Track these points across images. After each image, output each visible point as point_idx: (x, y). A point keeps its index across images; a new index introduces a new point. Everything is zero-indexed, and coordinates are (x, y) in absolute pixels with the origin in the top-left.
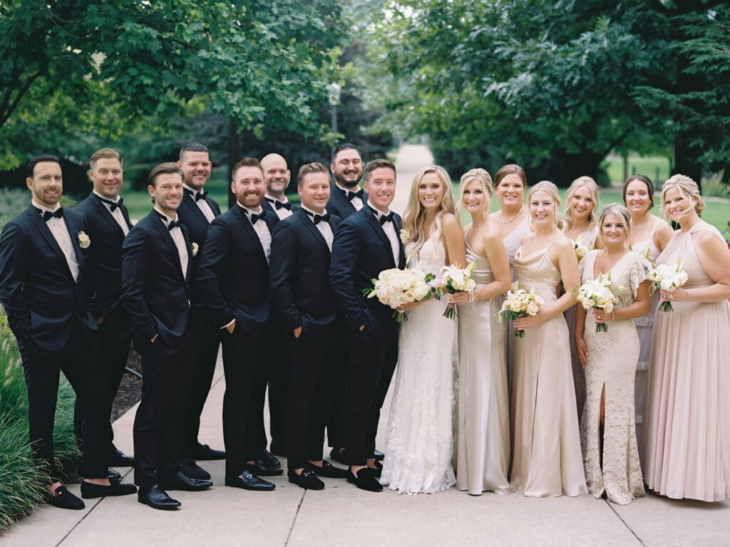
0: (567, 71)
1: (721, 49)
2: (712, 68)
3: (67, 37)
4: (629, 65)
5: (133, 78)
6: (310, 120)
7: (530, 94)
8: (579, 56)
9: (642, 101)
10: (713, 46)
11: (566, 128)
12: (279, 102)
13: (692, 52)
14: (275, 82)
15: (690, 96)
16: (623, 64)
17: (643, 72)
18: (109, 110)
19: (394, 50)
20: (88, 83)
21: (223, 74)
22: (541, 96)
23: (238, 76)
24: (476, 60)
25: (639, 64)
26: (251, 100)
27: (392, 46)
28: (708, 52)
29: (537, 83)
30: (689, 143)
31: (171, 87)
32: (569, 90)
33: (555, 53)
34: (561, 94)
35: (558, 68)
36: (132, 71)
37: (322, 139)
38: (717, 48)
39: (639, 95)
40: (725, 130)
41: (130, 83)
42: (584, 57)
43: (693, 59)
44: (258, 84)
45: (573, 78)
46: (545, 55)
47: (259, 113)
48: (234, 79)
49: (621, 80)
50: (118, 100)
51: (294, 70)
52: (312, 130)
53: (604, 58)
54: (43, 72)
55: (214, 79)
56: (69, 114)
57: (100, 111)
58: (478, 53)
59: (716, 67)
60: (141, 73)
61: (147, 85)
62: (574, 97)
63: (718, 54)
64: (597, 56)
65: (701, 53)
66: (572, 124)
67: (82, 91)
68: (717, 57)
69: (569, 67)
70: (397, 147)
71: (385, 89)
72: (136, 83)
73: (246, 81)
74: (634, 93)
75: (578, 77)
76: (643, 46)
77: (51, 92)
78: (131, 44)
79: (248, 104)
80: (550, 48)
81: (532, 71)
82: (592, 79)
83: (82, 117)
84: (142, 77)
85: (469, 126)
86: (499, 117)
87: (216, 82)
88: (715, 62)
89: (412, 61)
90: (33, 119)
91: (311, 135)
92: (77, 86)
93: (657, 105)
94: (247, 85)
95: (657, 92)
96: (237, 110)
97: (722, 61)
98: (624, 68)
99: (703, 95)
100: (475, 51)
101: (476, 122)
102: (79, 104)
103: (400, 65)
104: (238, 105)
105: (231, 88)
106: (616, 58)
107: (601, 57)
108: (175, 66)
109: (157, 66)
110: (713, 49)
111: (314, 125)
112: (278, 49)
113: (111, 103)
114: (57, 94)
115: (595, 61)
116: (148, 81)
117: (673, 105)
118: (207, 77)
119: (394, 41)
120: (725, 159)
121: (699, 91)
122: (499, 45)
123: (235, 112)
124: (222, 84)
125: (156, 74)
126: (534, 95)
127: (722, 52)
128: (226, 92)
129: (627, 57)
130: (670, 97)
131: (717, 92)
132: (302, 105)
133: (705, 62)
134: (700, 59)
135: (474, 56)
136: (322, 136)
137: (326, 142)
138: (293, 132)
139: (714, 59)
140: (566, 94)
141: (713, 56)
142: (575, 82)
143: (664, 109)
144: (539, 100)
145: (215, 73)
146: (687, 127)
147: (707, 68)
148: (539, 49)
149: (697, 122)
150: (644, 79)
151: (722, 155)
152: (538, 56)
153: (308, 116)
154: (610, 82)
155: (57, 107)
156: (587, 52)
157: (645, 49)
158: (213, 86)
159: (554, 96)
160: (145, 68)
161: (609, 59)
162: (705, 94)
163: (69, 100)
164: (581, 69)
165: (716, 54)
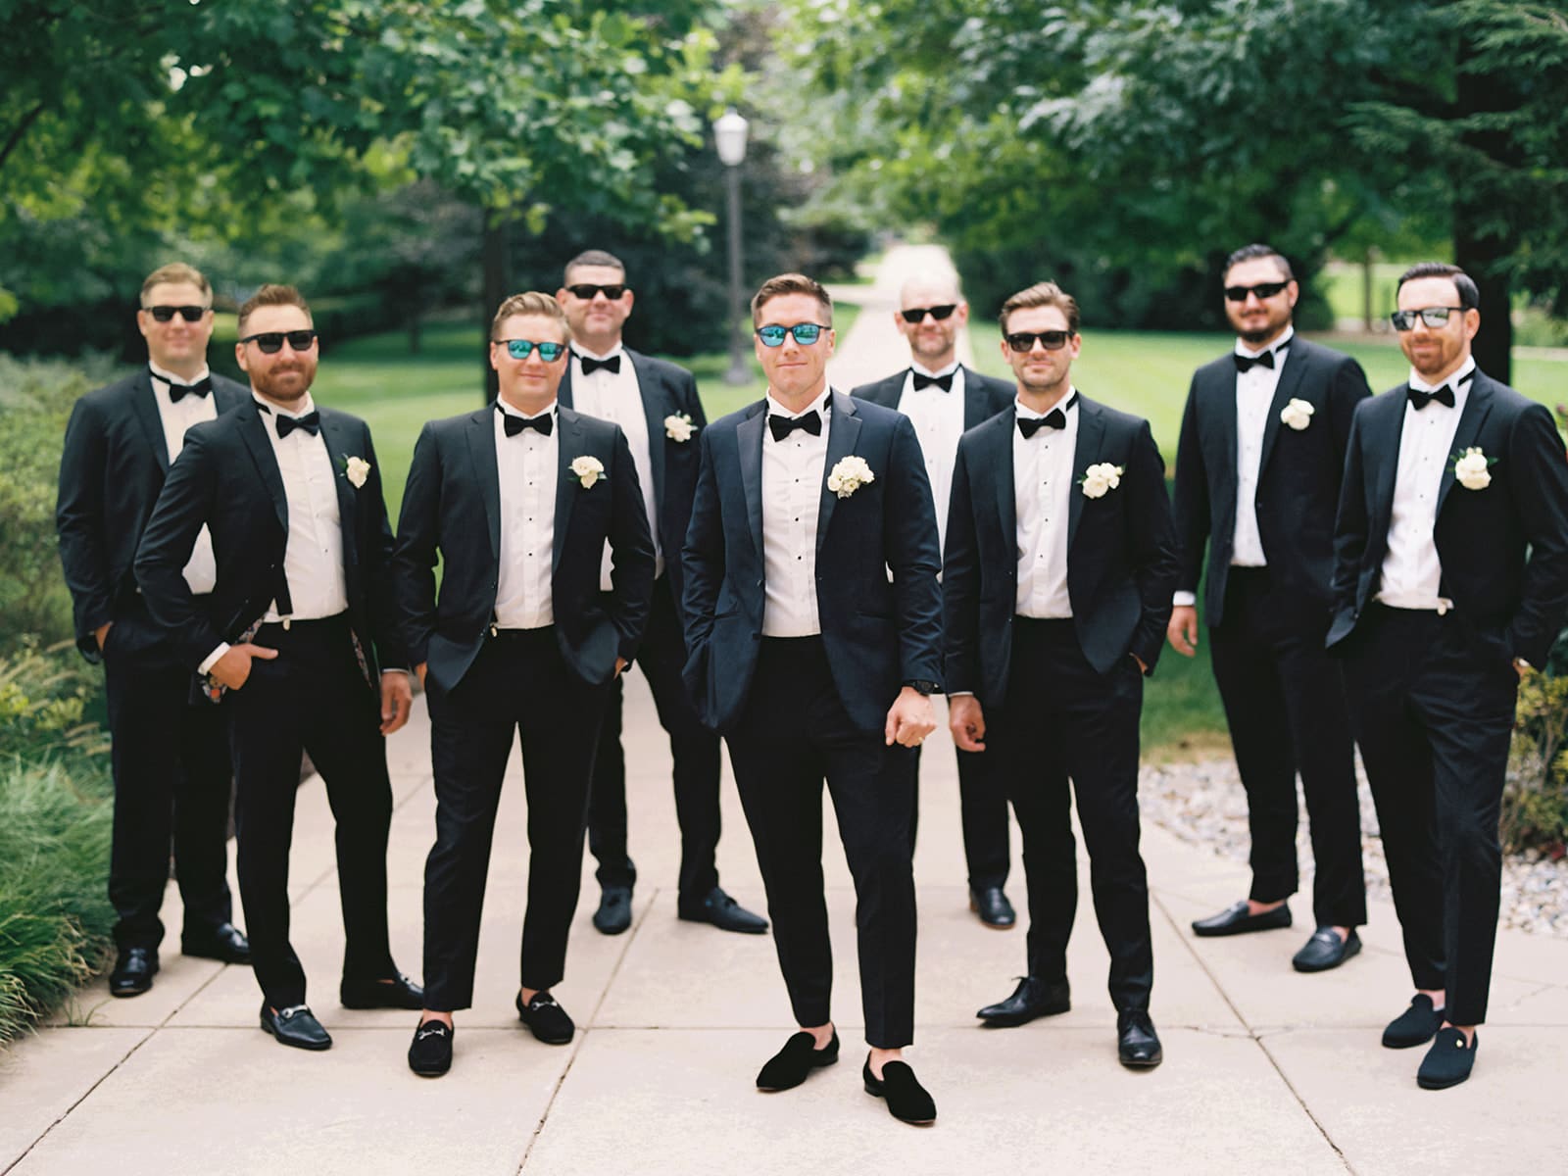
0: (1205, 73)
1: (1544, 17)
2: (1523, 59)
3: (89, 20)
4: (1342, 58)
5: (236, 105)
6: (634, 186)
7: (1120, 125)
8: (1232, 39)
9: (1369, 137)
10: (1528, 11)
11: (1224, 203)
12: (563, 146)
13: (1478, 24)
14: (553, 103)
15: (1475, 123)
16: (1328, 54)
17: (1375, 73)
18: (208, 181)
19: (827, 35)
20: (154, 123)
21: (436, 92)
22: (1147, 128)
23: (471, 94)
24: (1008, 56)
25: (1365, 54)
26: (498, 145)
27: (822, 26)
28: (1515, 24)
29: (1137, 98)
30: (1473, 229)
31: (323, 123)
32: (1208, 114)
33: (1178, 31)
34: (1191, 123)
35: (1184, 67)
36: (234, 91)
37: (665, 228)
38: (1535, 15)
39: (1364, 124)
40: (1555, 200)
41: (231, 117)
42: (1242, 40)
43: (1482, 39)
44: (515, 108)
45: (1216, 88)
46: (1156, 35)
47: (519, 172)
48: (460, 100)
49: (1326, 90)
50: (225, 159)
51: (596, 75)
52: (640, 209)
53: (1287, 43)
54: (51, 100)
55: (416, 101)
56: (120, 194)
57: (186, 183)
58: (1011, 40)
59: (1532, 56)
60: (254, 94)
61: (268, 119)
62: (1223, 130)
63: (1536, 28)
64: (1271, 36)
65: (1499, 26)
66: (1233, 194)
67: (144, 141)
68: (1534, 34)
69: (1208, 63)
70: (879, 251)
71: (827, 122)
72: (243, 116)
73: (486, 102)
74: (1350, 119)
75: (1227, 86)
76: (1375, 15)
77: (77, 145)
78: (232, 23)
79: (492, 156)
80: (1164, 20)
81: (1124, 70)
82: (1262, 88)
83: (150, 200)
84: (257, 102)
85: (1003, 203)
86: (1068, 182)
87: (421, 108)
88: (1528, 45)
89: (868, 60)
90: (46, 208)
91: (640, 219)
92: (132, 130)
93: (1402, 145)
94: (489, 112)
95: (1402, 116)
96: (466, 168)
97: (1546, 44)
98: (1329, 62)
99: (1503, 120)
100: (1005, 34)
101: (1019, 195)
102: (141, 171)
103: (843, 67)
104: (470, 157)
105: (453, 120)
106: (1314, 43)
107: (1279, 39)
108: (330, 77)
109: (291, 77)
110: (1527, 16)
111: (645, 198)
112: (558, 31)
113: (209, 167)
114: (93, 149)
115: (1266, 49)
116: (270, 109)
117: (1440, 144)
118: (403, 99)
119: (828, 16)
120: (1556, 263)
121: (1493, 110)
122: (1055, 19)
123: (463, 175)
124: (432, 113)
125: (288, 95)
126: (1129, 124)
127: (1545, 22)
128: (443, 130)
129: (1338, 38)
130: (1432, 126)
131: (1537, 113)
132: (615, 151)
133: (1508, 46)
134: (1496, 39)
135: (1004, 47)
136: (664, 220)
137: (672, 234)
138: (600, 216)
139: (1527, 38)
140: (1202, 123)
141: (1527, 32)
142: (1222, 96)
143: (1419, 155)
144: (1143, 138)
145: (418, 89)
146: (1468, 194)
147: (1512, 59)
148: (1141, 24)
149: (1492, 182)
150: (1375, 88)
151: (1549, 256)
152: (1138, 36)
153: (630, 176)
154: (1301, 96)
155: (92, 180)
156: (1249, 27)
157: (1379, 23)
158: (414, 120)
159: (1176, 129)
160: (261, 82)
161: (1299, 45)
162: (1508, 118)
163: (119, 165)
164: (1236, 66)
165: (1531, 27)
